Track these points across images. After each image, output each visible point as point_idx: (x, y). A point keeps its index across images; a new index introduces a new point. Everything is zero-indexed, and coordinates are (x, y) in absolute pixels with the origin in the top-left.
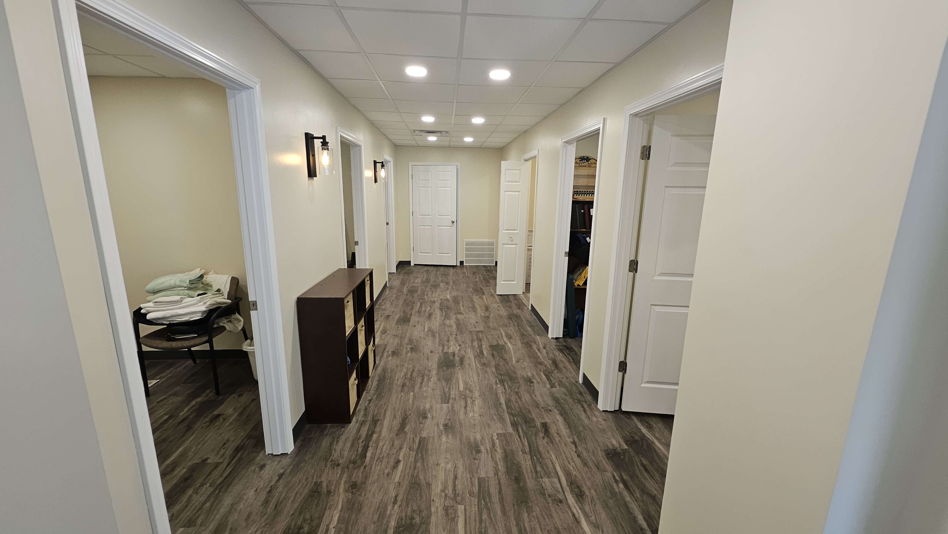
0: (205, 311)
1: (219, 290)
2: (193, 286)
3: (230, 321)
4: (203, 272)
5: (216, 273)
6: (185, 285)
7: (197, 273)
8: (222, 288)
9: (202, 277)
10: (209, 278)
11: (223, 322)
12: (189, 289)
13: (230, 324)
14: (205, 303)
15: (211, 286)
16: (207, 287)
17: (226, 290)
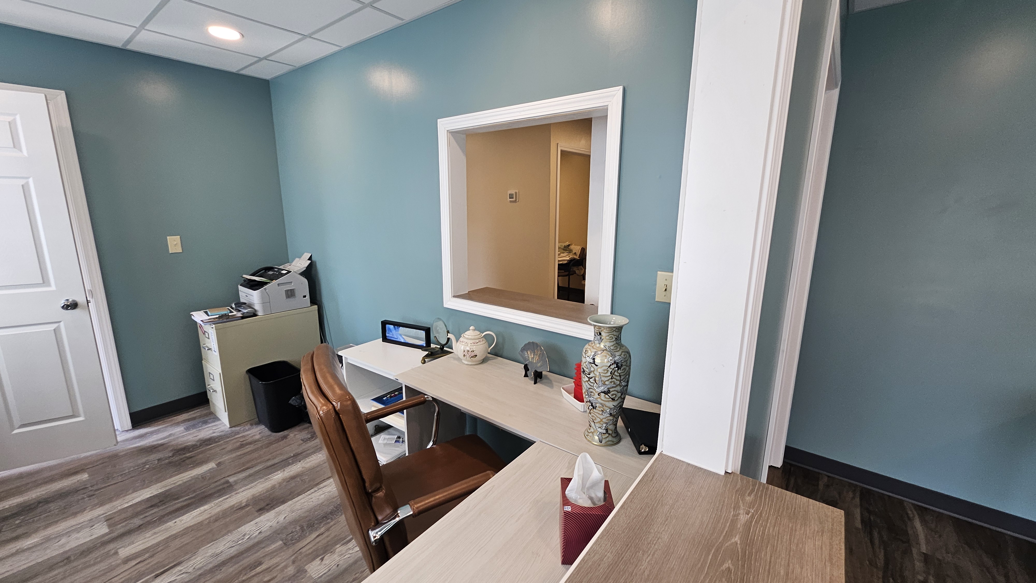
0: (569, 260)
1: (575, 253)
2: (565, 249)
3: (578, 269)
4: (570, 243)
5: (575, 245)
6: (562, 247)
7: (567, 243)
8: (577, 252)
9: (569, 245)
10: (572, 247)
11: (575, 269)
12: (564, 250)
13: (578, 270)
14: (569, 257)
15: (572, 251)
16: (570, 251)
17: (578, 254)
